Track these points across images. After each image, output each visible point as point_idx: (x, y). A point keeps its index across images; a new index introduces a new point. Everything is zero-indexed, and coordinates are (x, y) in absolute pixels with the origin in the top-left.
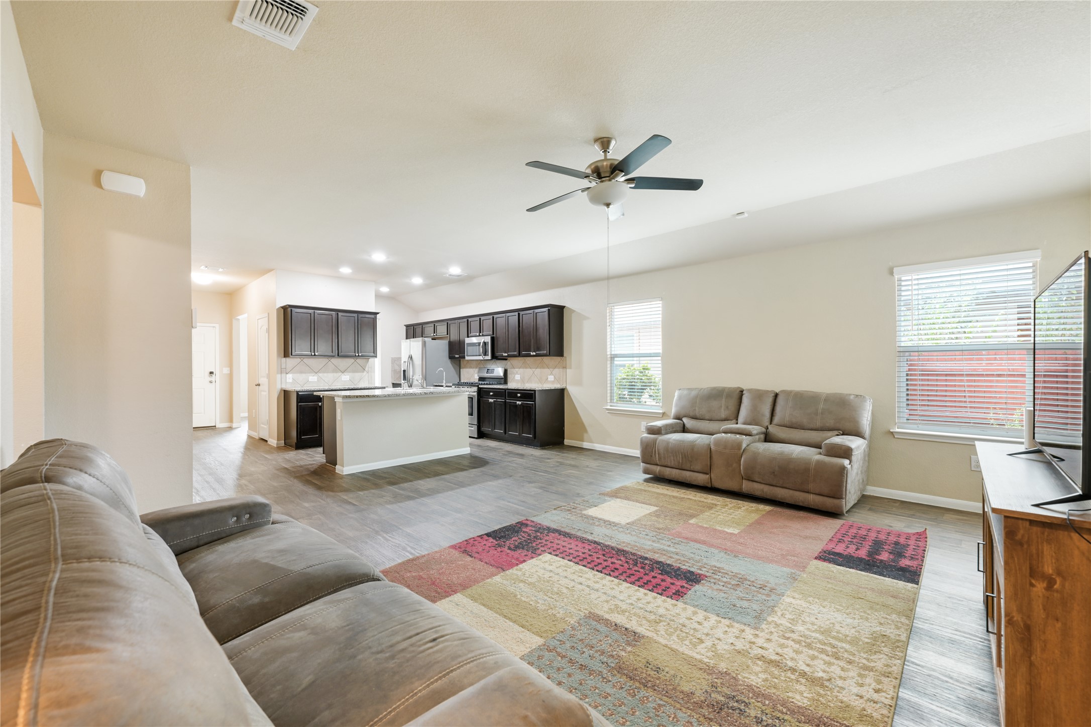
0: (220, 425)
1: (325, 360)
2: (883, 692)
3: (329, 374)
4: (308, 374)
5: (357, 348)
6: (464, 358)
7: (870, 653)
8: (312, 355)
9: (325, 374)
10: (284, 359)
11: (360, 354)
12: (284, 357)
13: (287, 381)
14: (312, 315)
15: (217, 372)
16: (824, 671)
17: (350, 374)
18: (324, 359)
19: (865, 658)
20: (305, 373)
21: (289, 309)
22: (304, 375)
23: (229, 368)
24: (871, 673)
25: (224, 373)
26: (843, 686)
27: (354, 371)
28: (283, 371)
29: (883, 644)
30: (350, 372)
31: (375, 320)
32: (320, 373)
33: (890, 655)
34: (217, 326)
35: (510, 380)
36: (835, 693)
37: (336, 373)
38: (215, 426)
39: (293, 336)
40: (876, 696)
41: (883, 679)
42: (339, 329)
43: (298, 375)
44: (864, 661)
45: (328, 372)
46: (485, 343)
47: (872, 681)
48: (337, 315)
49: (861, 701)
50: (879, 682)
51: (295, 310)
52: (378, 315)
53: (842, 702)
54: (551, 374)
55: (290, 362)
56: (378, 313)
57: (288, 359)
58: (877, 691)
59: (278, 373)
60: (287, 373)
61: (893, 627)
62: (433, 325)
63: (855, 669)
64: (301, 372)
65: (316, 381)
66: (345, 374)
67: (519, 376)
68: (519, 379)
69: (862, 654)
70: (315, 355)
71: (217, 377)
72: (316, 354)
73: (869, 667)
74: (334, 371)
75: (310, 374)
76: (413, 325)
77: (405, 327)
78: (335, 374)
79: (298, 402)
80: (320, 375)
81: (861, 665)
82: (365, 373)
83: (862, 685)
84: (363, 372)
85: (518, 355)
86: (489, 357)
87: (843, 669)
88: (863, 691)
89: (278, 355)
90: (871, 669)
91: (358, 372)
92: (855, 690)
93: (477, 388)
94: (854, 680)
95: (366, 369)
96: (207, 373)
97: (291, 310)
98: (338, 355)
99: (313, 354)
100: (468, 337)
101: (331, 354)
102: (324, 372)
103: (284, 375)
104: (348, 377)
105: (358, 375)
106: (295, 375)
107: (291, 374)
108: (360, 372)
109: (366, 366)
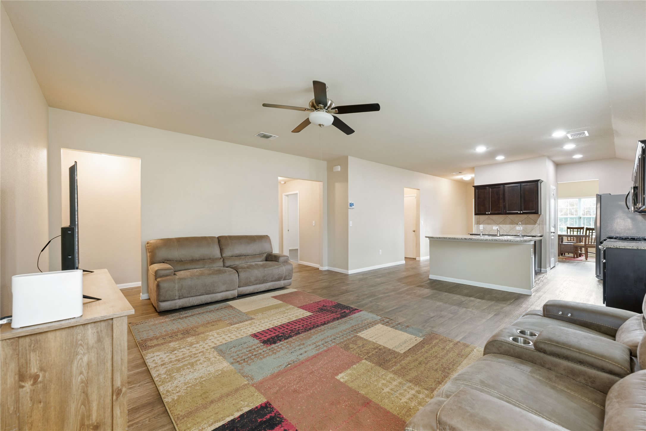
2: (152, 362)
3: (507, 225)
4: (493, 225)
7: (168, 370)
9: (504, 226)
10: (479, 216)
13: (480, 229)
16: (176, 354)
17: (523, 225)
19: (168, 367)
20: (491, 224)
22: (490, 226)
24: (160, 364)
26: (165, 354)
27: (526, 224)
28: (478, 223)
29: (166, 377)
33: (160, 375)
36: (166, 351)
40: (153, 359)
41: (155, 365)
43: (487, 225)
44: (167, 366)
47: (158, 362)
49: (156, 355)
50: (156, 363)
53: (161, 351)
55: (482, 217)
58: (154, 360)
60: (480, 224)
61: (170, 390)
63: (168, 361)
64: (488, 224)
69: (170, 367)
72: (489, 213)
73: (163, 365)
74: (511, 223)
78: (511, 225)
80: (501, 226)
81: (167, 364)
82: (536, 226)
83: (160, 358)
84: (535, 224)
87: (171, 358)
88: (158, 358)
89: (475, 214)
90: (162, 365)
91: (530, 224)
92: (161, 356)
94: (164, 358)
95: (538, 222)
99: (487, 213)
102: (503, 224)
103: (478, 225)
104: (522, 227)
105: (529, 227)
106: (485, 225)
107: (482, 224)
108: (533, 224)
109: (538, 220)
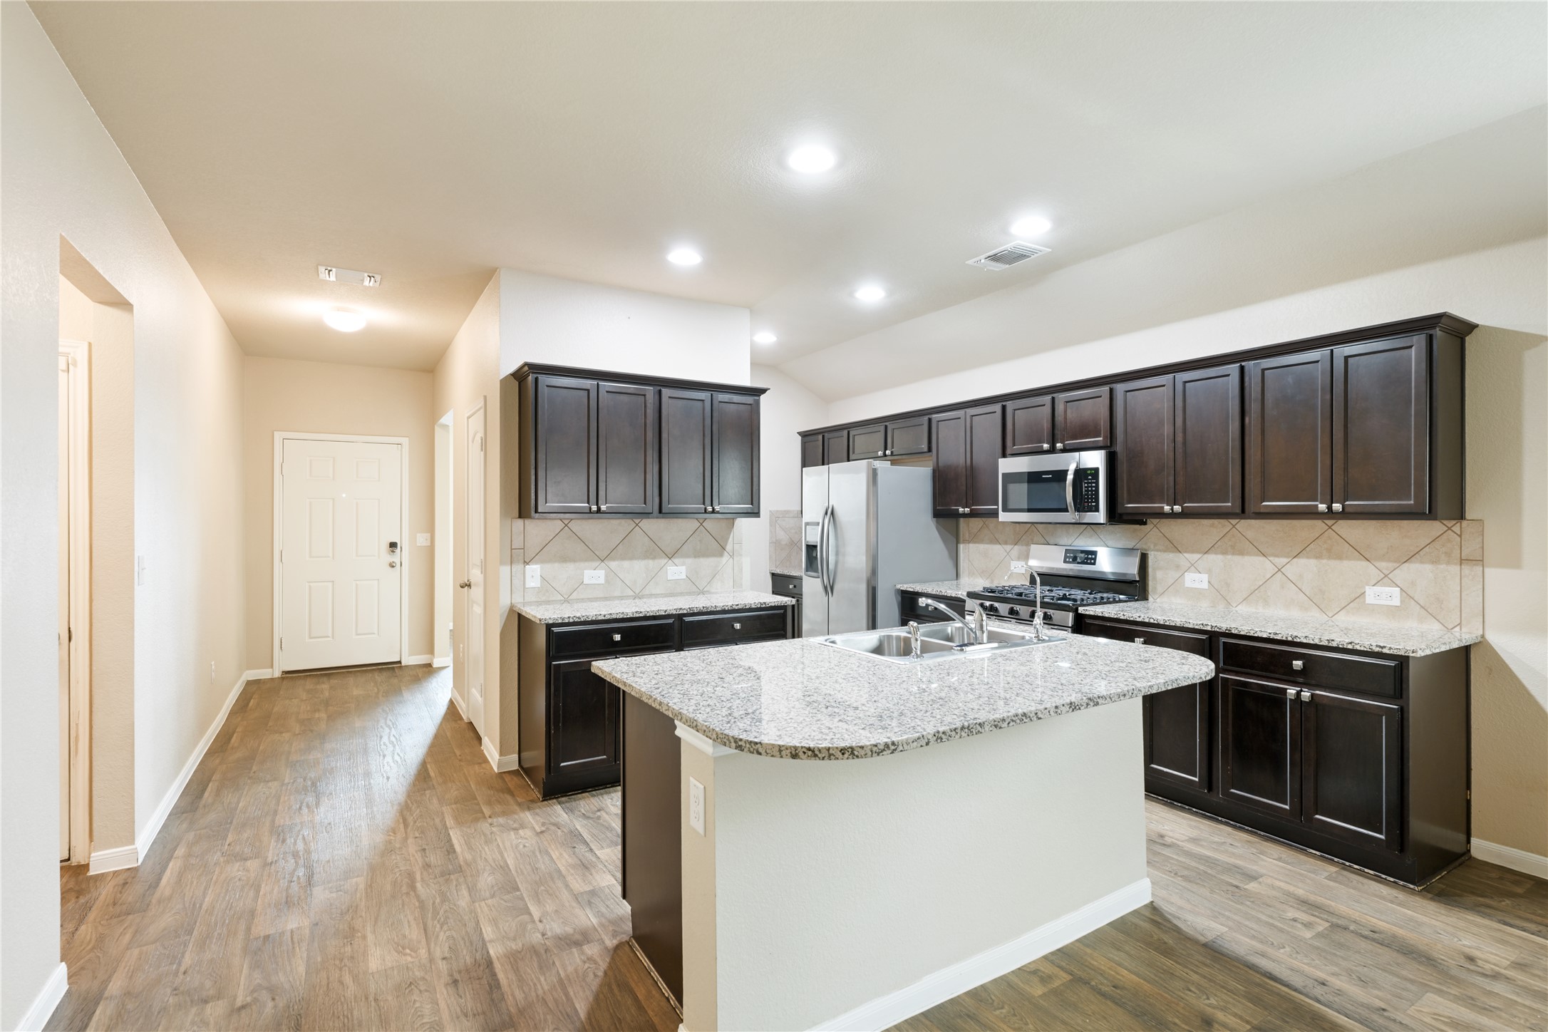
0: (408, 660)
1: (624, 525)
3: (635, 562)
4: (582, 565)
5: (709, 493)
6: (995, 514)
8: (590, 512)
9: (626, 564)
10: (520, 522)
11: (717, 508)
12: (520, 517)
13: (527, 587)
14: (593, 394)
15: (405, 544)
17: (689, 561)
18: (623, 521)
20: (573, 560)
21: (531, 378)
22: (570, 568)
23: (429, 534)
25: (418, 545)
27: (698, 554)
28: (519, 556)
30: (688, 556)
31: (755, 411)
32: (614, 559)
34: (405, 441)
35: (1160, 589)
37: (654, 558)
38: (400, 662)
39: (541, 456)
42: (664, 435)
43: (556, 565)
45: (631, 558)
46: (1081, 474)
48: (657, 397)
51: (545, 380)
52: (762, 397)
54: (1385, 579)
55: (536, 530)
56: (763, 391)
57: (527, 522)
59: (502, 563)
60: (526, 563)
62: (882, 428)
64: (564, 559)
65: (603, 582)
66: (676, 561)
67: (1205, 577)
68: (1205, 585)
70: (599, 510)
71: (405, 554)
72: (603, 508)
74: (649, 555)
75: (586, 564)
76: (822, 432)
77: (800, 438)
78: (650, 562)
79: (550, 658)
80: (613, 564)
82: (726, 558)
84: (721, 555)
85: (1238, 510)
86: (1101, 516)
89: (505, 512)
91: (706, 556)
93: (1071, 615)
95: (729, 547)
96: (385, 546)
97: (536, 379)
98: (660, 511)
99: (594, 508)
100: (1004, 456)
101: (640, 506)
102: (623, 558)
103: (518, 568)
104: (683, 569)
105: (707, 563)
106: (548, 566)
107: (536, 563)
108: (714, 555)
109: (728, 538)
